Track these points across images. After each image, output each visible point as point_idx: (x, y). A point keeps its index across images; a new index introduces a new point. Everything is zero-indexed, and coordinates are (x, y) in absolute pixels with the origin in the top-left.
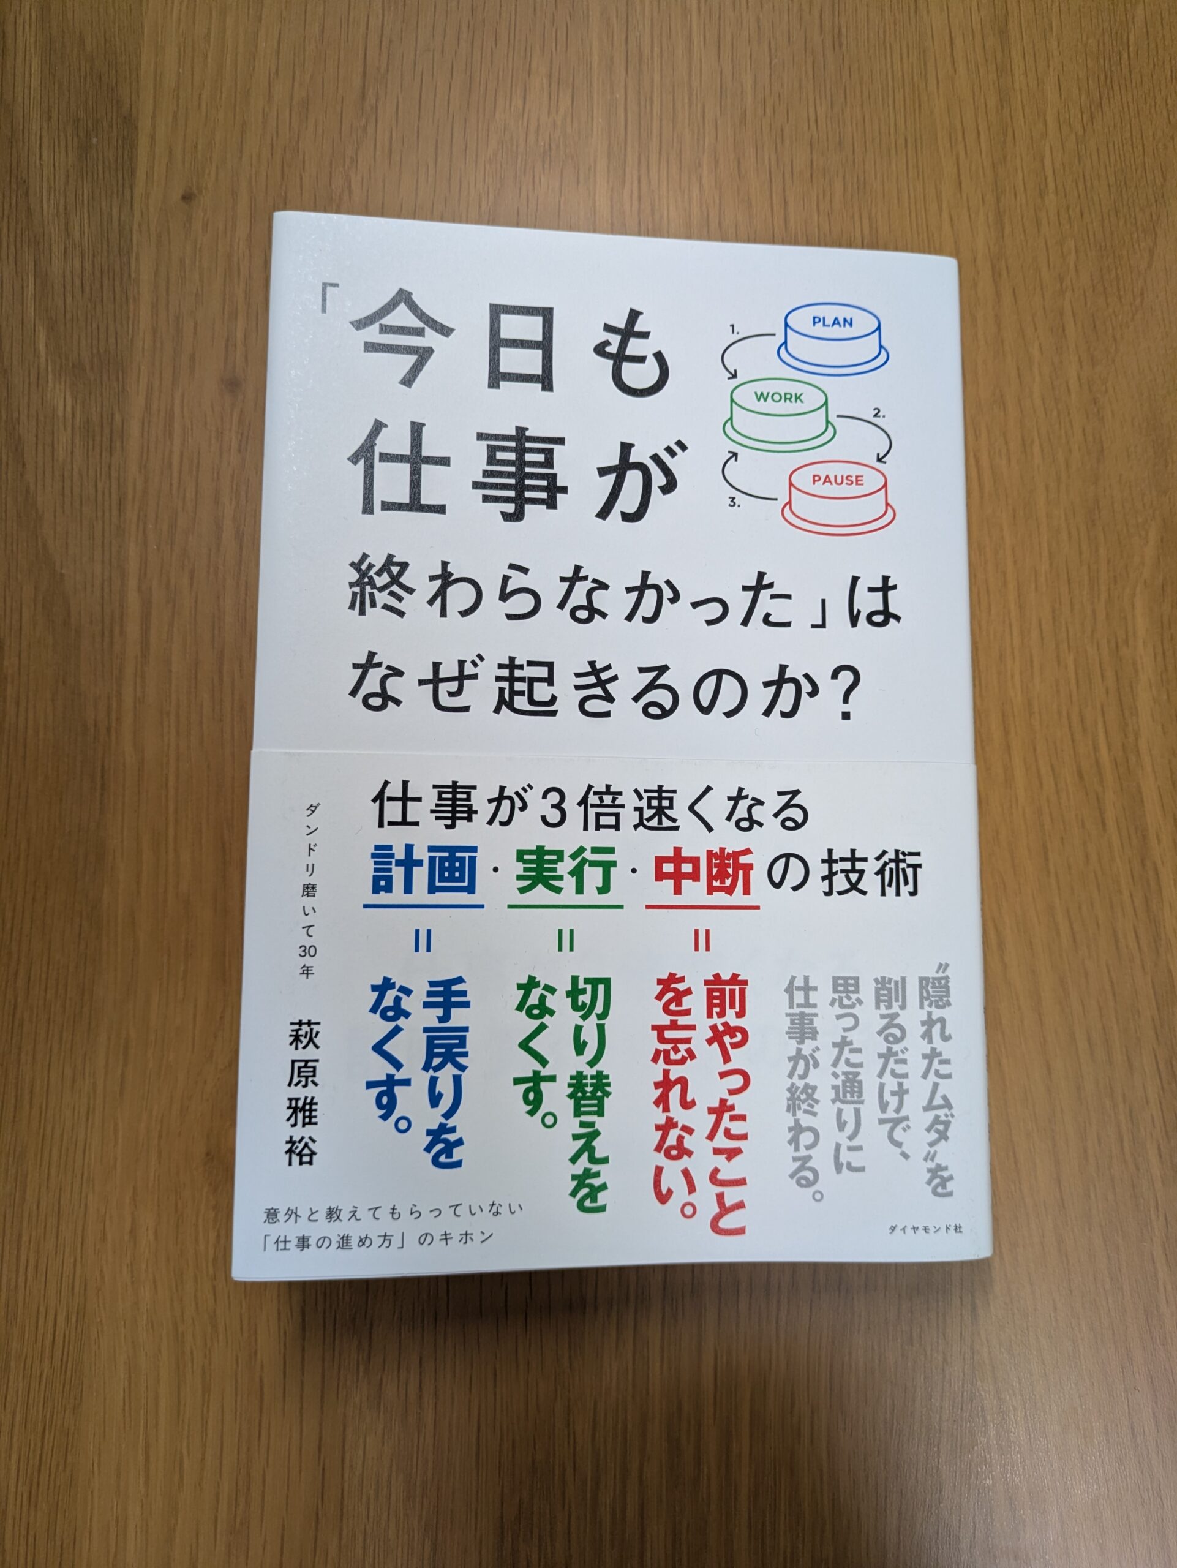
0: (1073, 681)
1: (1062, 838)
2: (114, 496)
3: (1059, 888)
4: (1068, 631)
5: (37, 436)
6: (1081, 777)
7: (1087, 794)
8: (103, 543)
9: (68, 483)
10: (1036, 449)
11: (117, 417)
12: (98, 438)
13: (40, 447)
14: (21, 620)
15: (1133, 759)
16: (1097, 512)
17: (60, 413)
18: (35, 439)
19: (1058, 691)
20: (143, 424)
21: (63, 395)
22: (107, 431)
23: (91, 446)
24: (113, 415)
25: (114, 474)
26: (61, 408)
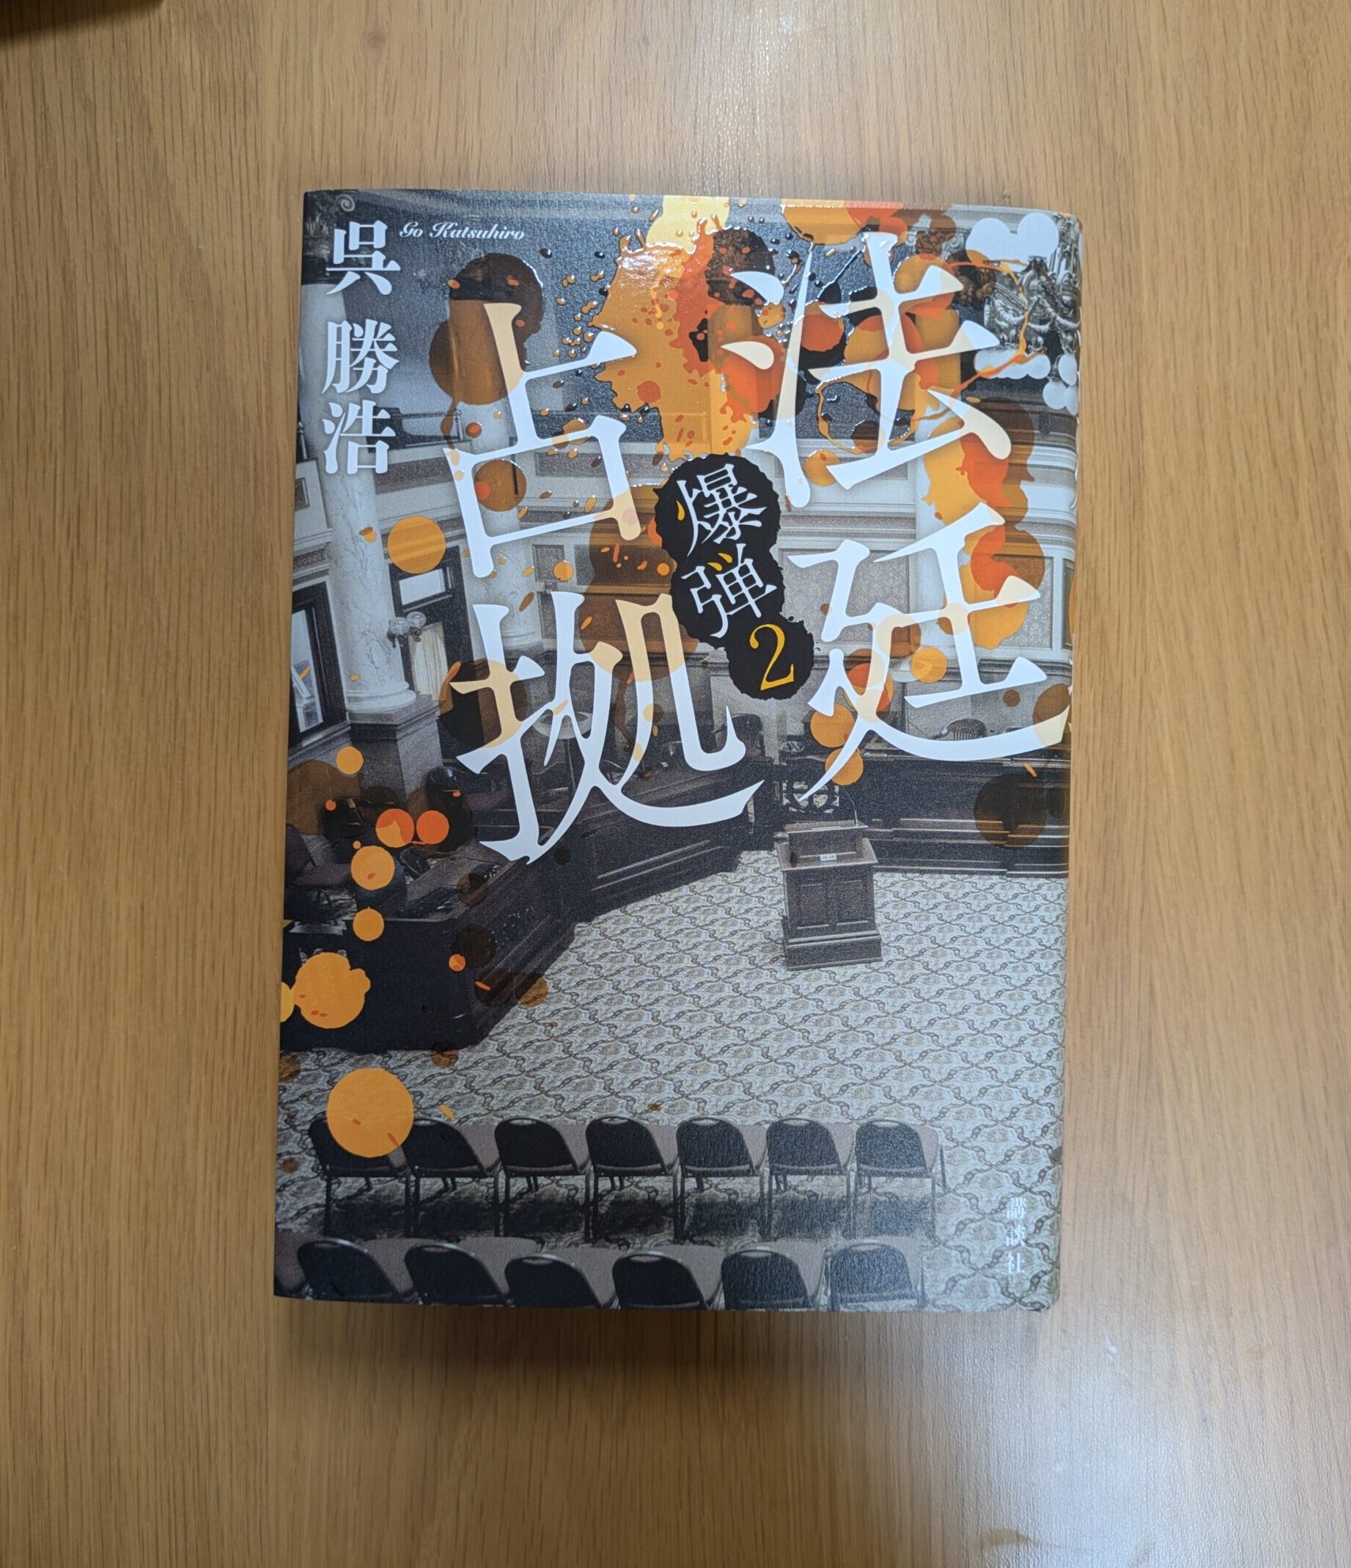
0: (1271, 366)
1: (1254, 527)
2: (252, 164)
3: (1249, 578)
4: (1267, 310)
5: (163, 97)
6: (1275, 465)
7: (1281, 481)
8: (242, 215)
9: (200, 150)
10: (1240, 116)
11: (251, 76)
12: (230, 99)
13: (167, 109)
14: (157, 300)
15: (1329, 445)
16: (1301, 184)
17: (187, 70)
18: (160, 100)
19: (1255, 375)
20: (279, 84)
21: (188, 50)
22: (240, 91)
23: (223, 109)
24: (245, 73)
25: (250, 140)
26: (187, 65)
